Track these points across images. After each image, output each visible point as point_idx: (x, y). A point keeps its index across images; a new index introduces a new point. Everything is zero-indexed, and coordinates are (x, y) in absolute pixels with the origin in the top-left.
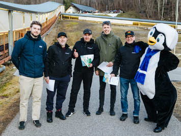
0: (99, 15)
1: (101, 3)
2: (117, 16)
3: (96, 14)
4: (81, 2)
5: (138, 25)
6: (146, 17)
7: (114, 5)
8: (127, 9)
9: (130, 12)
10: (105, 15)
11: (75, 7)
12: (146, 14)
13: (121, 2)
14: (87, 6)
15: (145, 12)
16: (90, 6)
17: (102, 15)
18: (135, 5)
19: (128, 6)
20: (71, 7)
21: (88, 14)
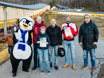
0: (70, 10)
1: (72, 4)
2: (81, 11)
3: (68, 10)
4: (60, 4)
5: (94, 16)
6: (100, 11)
7: (80, 4)
8: (88, 6)
9: (90, 8)
10: (74, 10)
11: (56, 6)
12: (100, 9)
13: (84, 3)
14: (64, 5)
15: (99, 8)
16: (65, 5)
17: (72, 10)
18: (93, 4)
19: (88, 5)
20: (54, 6)
21: (64, 10)
